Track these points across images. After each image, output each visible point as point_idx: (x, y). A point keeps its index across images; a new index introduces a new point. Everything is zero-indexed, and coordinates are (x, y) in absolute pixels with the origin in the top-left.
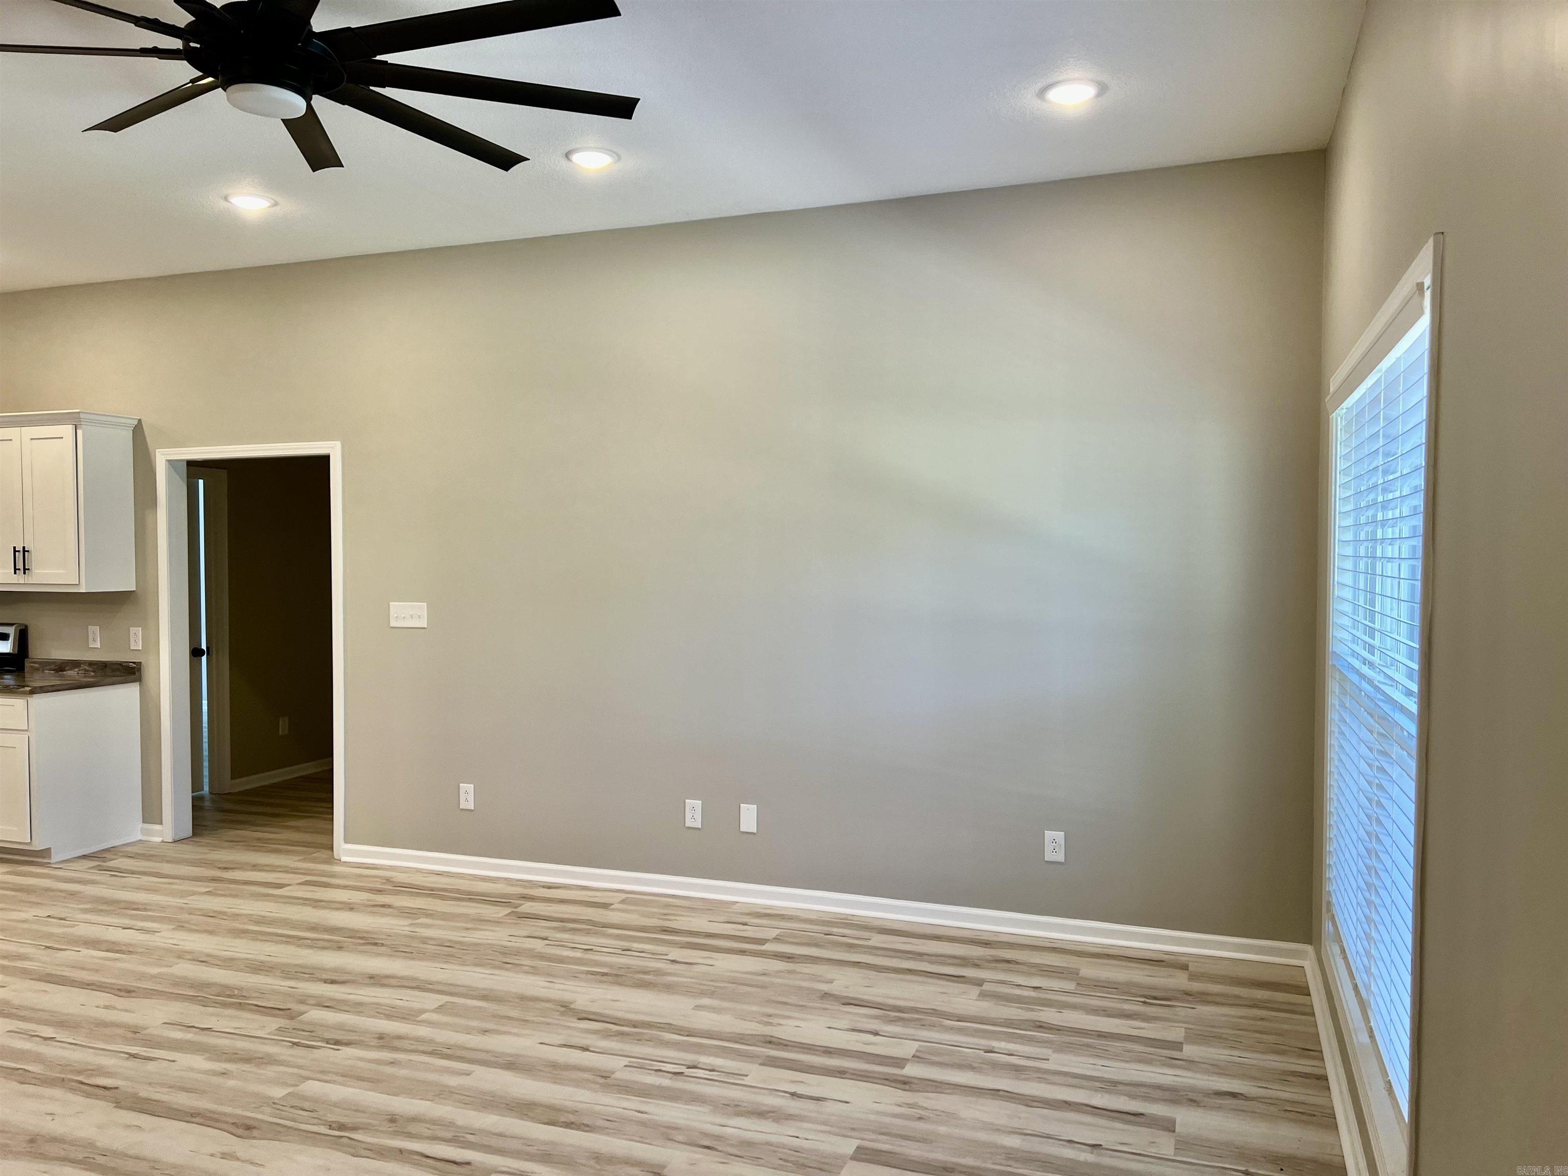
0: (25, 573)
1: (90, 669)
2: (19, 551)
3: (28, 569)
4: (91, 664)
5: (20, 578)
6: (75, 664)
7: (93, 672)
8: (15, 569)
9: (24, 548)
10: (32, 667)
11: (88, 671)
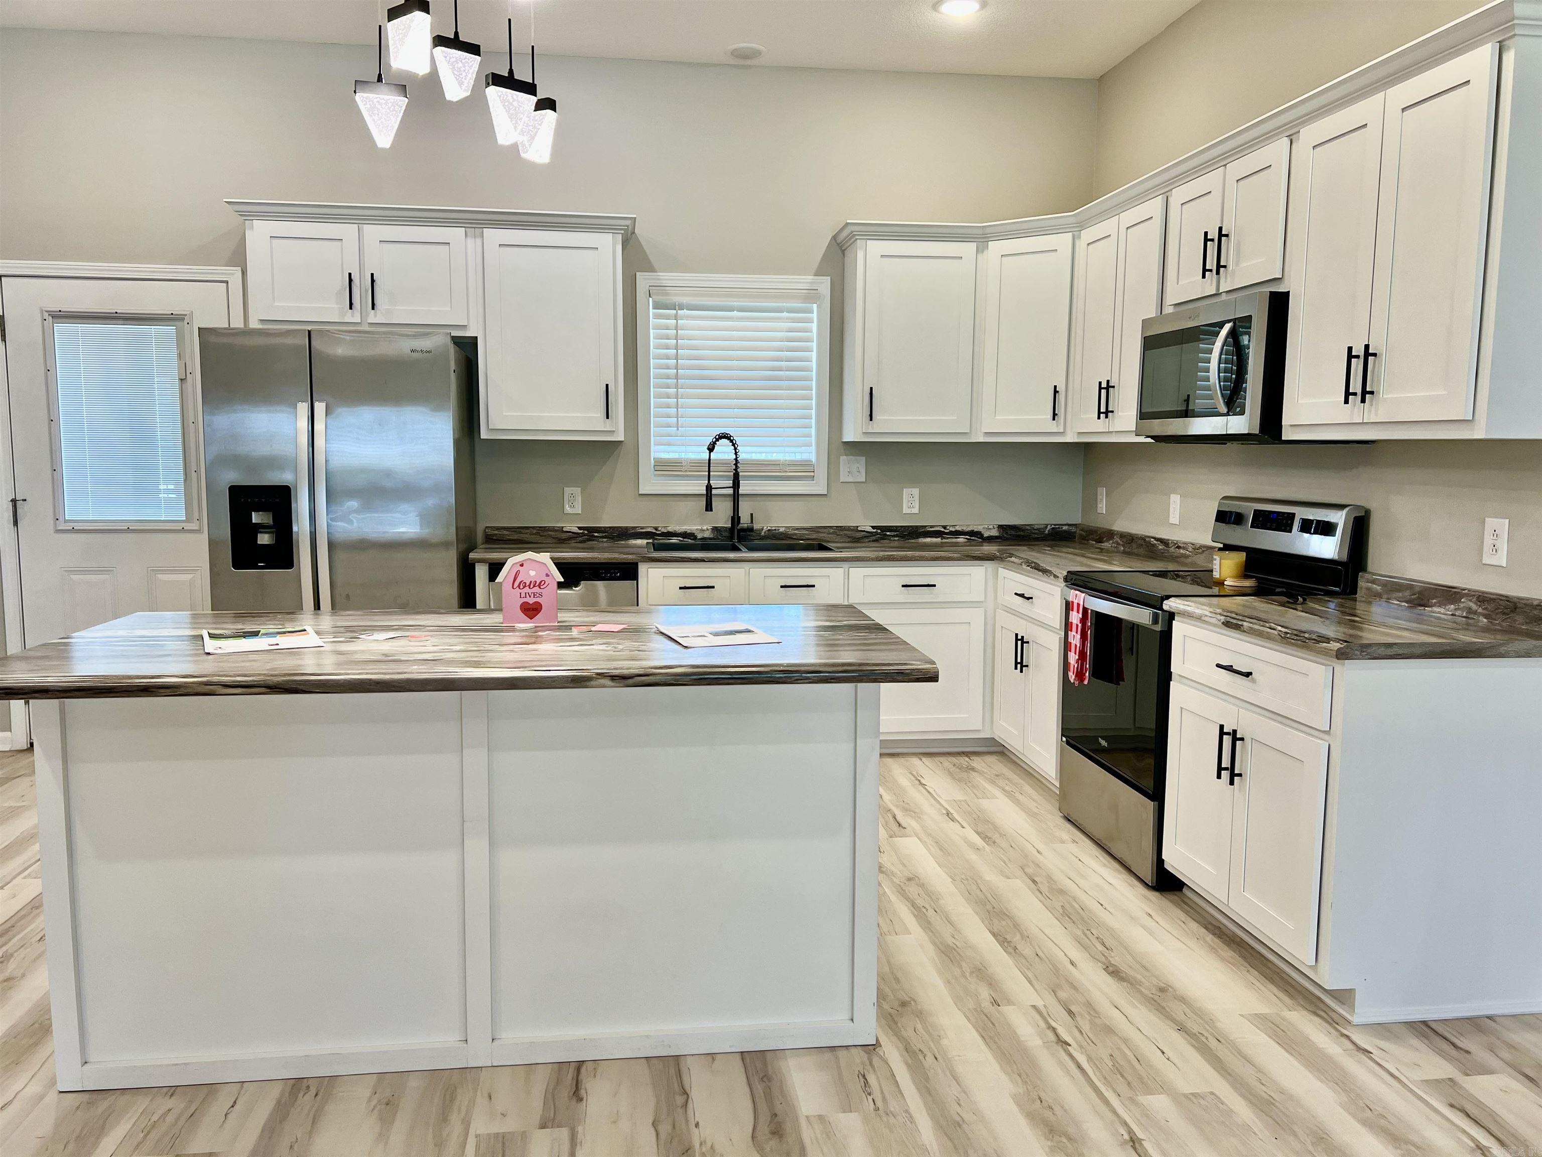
0: (1363, 401)
1: (1480, 610)
2: (1358, 357)
3: (1372, 393)
4: (1482, 598)
5: (1355, 412)
6: (1450, 594)
7: (1486, 616)
8: (1348, 394)
9: (1367, 347)
10: (1369, 589)
11: (1475, 613)
